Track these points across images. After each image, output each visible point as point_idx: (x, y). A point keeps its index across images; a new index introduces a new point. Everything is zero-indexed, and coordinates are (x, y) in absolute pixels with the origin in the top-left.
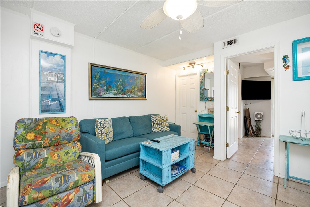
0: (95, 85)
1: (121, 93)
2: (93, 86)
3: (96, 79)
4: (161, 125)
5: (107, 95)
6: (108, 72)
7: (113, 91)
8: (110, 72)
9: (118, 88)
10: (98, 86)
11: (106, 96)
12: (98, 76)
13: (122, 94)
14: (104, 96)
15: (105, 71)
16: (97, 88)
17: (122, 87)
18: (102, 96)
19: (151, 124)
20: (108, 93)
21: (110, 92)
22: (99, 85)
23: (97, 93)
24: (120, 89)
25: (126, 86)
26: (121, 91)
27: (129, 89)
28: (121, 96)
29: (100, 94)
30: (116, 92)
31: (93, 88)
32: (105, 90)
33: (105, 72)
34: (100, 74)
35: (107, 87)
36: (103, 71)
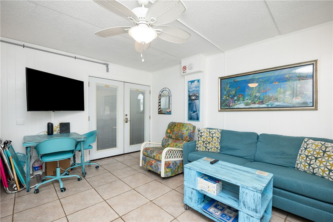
0: (225, 97)
1: (257, 102)
2: (223, 99)
3: (226, 91)
4: (314, 161)
5: (237, 106)
6: (238, 80)
7: (245, 101)
8: (241, 80)
9: (252, 96)
10: (228, 98)
11: (235, 107)
12: (228, 88)
13: (259, 104)
14: (234, 108)
15: (235, 80)
16: (227, 99)
17: (258, 94)
18: (231, 108)
19: (298, 153)
20: (239, 104)
21: (241, 102)
22: (228, 96)
23: (226, 105)
24: (256, 97)
25: (266, 92)
26: (256, 99)
27: (271, 95)
28: (257, 106)
29: (229, 105)
30: (250, 101)
31: (222, 101)
32: (235, 101)
33: (235, 82)
34: (230, 84)
35: (238, 97)
36: (233, 81)
